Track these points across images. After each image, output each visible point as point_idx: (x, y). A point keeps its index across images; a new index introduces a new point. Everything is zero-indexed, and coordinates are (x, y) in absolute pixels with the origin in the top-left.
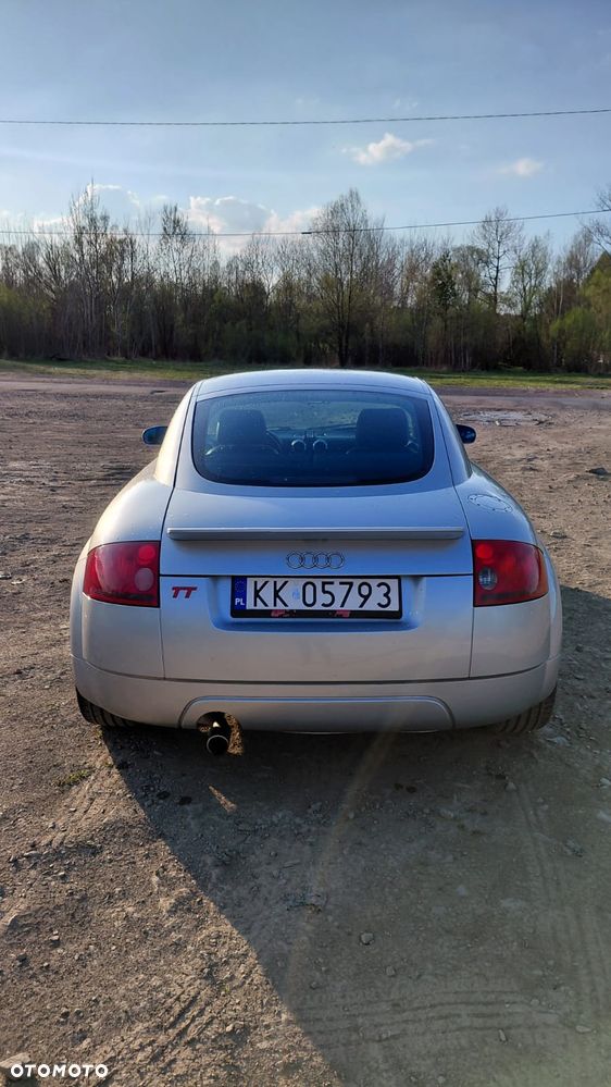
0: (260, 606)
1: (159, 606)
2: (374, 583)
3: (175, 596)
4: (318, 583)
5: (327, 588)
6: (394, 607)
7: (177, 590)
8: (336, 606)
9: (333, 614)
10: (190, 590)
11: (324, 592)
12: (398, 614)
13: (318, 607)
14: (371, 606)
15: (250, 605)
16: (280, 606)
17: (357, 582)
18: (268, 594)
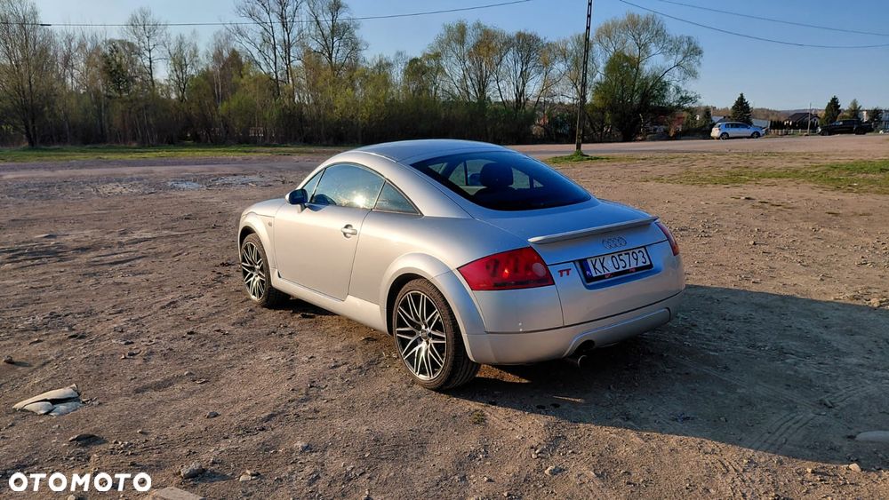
0: (599, 274)
1: (554, 284)
2: (637, 251)
3: (562, 275)
4: (616, 255)
5: (621, 257)
6: (648, 263)
7: (561, 272)
8: (628, 268)
9: (627, 271)
10: (568, 270)
11: (621, 260)
12: (651, 266)
13: (621, 269)
14: (640, 264)
15: (594, 275)
16: (607, 272)
17: (631, 252)
18: (598, 266)
